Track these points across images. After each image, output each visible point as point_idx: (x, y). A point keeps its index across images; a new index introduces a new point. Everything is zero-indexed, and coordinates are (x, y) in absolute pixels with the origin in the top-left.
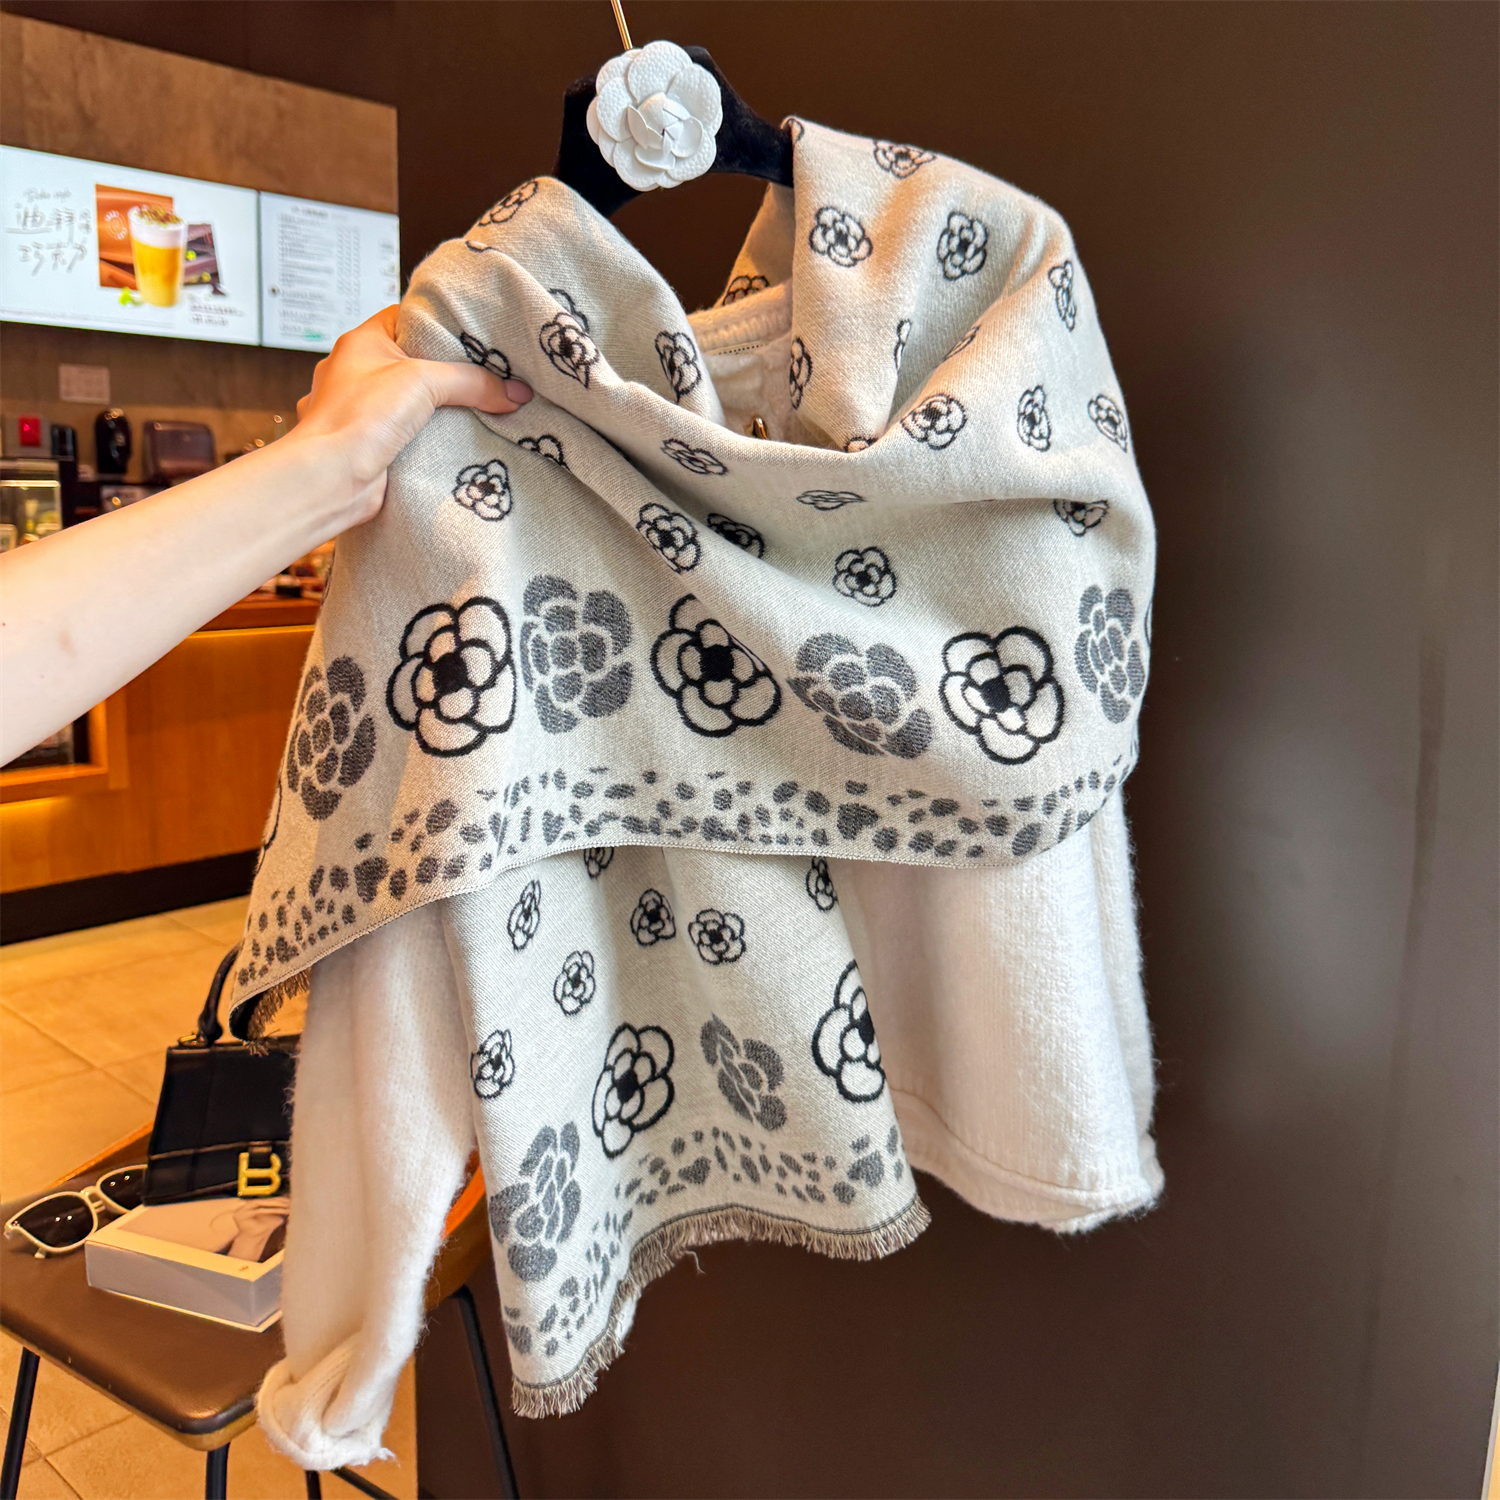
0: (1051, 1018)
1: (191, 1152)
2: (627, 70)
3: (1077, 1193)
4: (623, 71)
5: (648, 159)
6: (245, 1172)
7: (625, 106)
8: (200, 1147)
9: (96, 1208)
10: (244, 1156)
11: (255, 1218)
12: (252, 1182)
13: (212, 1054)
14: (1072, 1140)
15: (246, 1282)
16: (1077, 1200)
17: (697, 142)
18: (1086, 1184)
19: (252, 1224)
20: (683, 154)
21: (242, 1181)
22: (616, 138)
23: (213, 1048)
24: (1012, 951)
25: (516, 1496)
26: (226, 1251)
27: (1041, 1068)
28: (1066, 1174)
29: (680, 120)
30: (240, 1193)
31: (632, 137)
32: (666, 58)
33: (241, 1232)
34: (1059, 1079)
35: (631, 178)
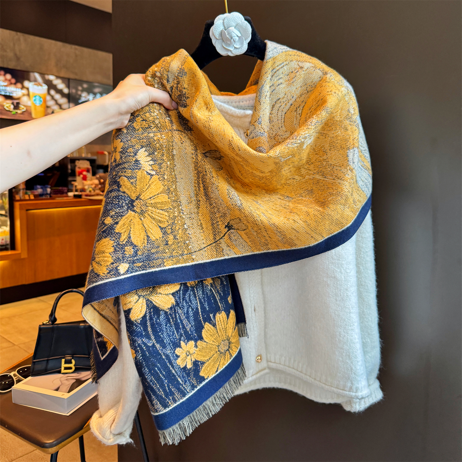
0: (348, 336)
1: (46, 359)
2: (224, 19)
3: (352, 393)
4: (223, 19)
5: (226, 46)
6: (63, 365)
7: (222, 29)
8: (49, 357)
9: (16, 379)
10: (63, 360)
11: (67, 380)
12: (66, 368)
13: (53, 327)
14: (352, 376)
15: (64, 399)
16: (351, 396)
17: (242, 44)
18: (355, 390)
19: (66, 382)
20: (237, 47)
21: (63, 368)
22: (217, 38)
23: (54, 325)
24: (337, 313)
25: (148, 460)
26: (57, 390)
27: (343, 352)
28: (349, 387)
29: (237, 36)
30: (62, 372)
31: (222, 39)
32: (237, 17)
33: (62, 384)
34: (349, 356)
35: (220, 50)
